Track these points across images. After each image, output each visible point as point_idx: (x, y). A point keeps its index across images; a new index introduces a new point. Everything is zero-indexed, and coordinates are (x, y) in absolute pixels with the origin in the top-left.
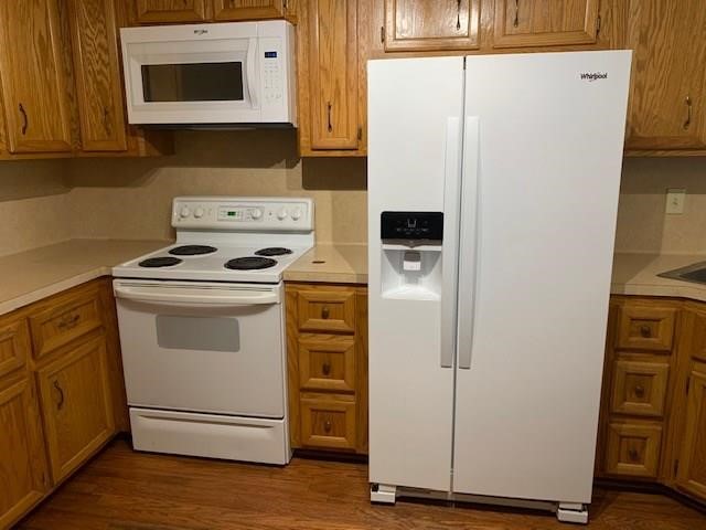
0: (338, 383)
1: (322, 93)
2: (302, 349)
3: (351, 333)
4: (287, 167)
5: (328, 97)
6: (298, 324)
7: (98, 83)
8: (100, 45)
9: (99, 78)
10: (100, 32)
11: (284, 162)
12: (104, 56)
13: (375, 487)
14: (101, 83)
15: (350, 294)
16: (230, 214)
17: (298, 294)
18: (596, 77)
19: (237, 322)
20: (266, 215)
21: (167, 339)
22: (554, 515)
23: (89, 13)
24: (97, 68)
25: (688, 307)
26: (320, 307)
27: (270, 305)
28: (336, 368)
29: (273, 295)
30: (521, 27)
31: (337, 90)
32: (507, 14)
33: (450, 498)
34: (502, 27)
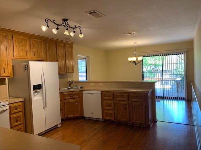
0: (19, 123)
1: (2, 65)
2: (12, 118)
3: (21, 111)
6: (10, 113)
15: (21, 103)
17: (10, 106)
22: (57, 128)
26: (15, 108)
27: (6, 110)
28: (19, 120)
29: (7, 107)
30: (35, 56)
31: (5, 65)
32: (33, 54)
33: (44, 132)
34: (32, 56)
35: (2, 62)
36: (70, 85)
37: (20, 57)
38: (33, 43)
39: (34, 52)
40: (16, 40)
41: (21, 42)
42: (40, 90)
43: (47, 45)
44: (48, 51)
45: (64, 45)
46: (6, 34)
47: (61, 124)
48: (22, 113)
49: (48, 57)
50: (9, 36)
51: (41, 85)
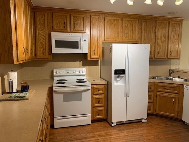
0: (101, 104)
1: (93, 48)
2: (94, 98)
3: (103, 94)
4: (79, 62)
5: (94, 49)
6: (93, 93)
7: (42, 43)
8: (43, 35)
9: (42, 42)
10: (43, 32)
11: (78, 61)
12: (44, 38)
13: (113, 123)
14: (43, 43)
15: (104, 86)
16: (68, 72)
17: (93, 87)
18: (146, 48)
19: (82, 94)
20: (76, 72)
21: (65, 100)
22: (141, 122)
23: (41, 28)
24: (42, 40)
25: (155, 83)
26: (97, 90)
27: (89, 90)
28: (101, 102)
29: (90, 87)
30: (127, 38)
31: (96, 47)
32: (125, 36)
33: (124, 122)
34: (124, 38)
35: (93, 45)
36: (170, 74)
37: (110, 40)
38: (126, 24)
39: (126, 33)
40: (107, 22)
41: (113, 24)
42: (123, 76)
43: (143, 24)
44: (143, 31)
45: (168, 22)
46: (98, 17)
47: (147, 119)
48: (104, 96)
49: (143, 38)
50: (101, 18)
51: (124, 70)
